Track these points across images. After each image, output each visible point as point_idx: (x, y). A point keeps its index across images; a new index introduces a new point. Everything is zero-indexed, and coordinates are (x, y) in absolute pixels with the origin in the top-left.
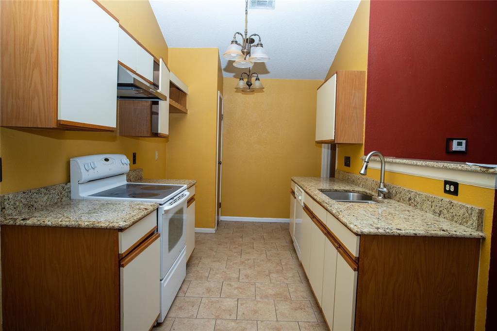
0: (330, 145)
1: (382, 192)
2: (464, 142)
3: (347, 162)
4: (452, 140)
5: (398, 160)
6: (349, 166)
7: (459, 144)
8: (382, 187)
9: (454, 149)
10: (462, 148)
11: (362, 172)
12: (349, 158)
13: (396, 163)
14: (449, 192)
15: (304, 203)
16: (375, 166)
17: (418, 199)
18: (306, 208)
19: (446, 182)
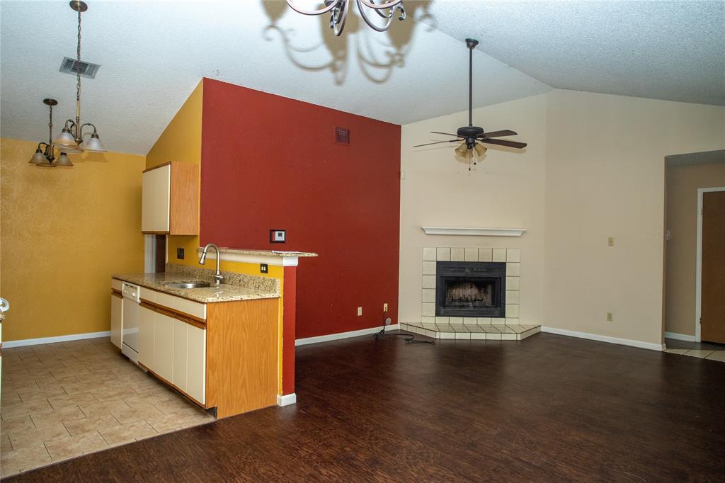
0: (155, 236)
1: (219, 279)
2: (283, 233)
3: (181, 254)
4: (275, 231)
5: (230, 251)
6: (183, 258)
7: (280, 235)
8: (218, 273)
9: (276, 240)
10: (282, 238)
11: (202, 262)
12: (183, 250)
13: (228, 253)
14: (262, 272)
15: (140, 299)
16: (211, 256)
17: (245, 280)
18: (145, 303)
19: (262, 265)
